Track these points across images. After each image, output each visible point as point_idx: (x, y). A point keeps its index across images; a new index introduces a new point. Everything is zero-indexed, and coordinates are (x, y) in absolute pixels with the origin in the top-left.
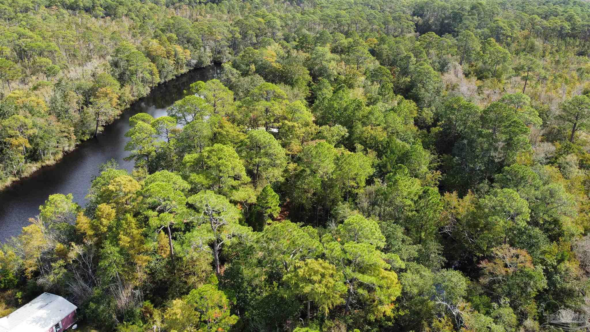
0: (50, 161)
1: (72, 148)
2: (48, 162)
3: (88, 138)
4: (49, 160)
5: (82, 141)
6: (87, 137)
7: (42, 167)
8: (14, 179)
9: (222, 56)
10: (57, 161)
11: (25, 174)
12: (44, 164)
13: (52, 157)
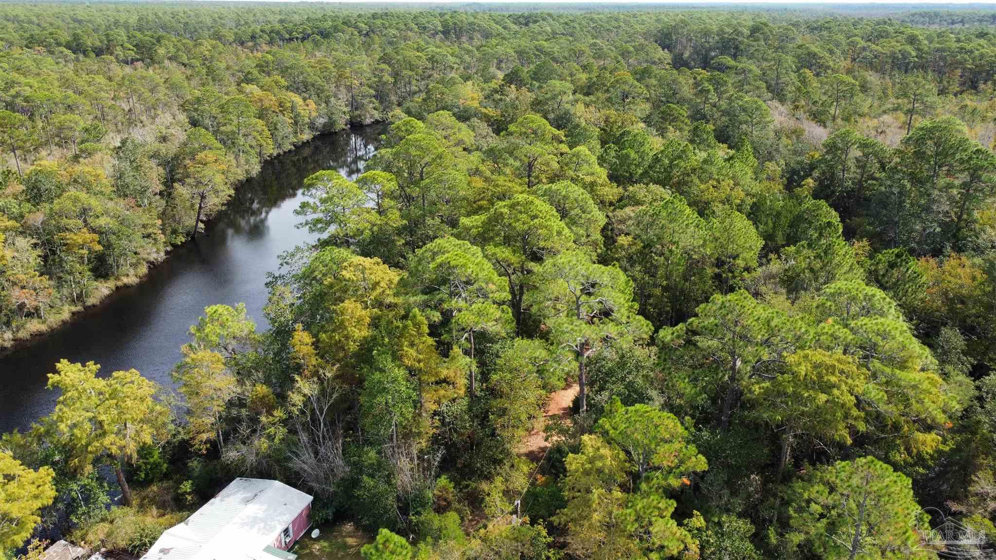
0: (130, 277)
1: (161, 257)
2: (125, 280)
3: (183, 240)
4: (128, 275)
5: (174, 245)
6: (181, 239)
7: (117, 288)
8: (74, 309)
9: (363, 112)
10: (140, 278)
11: (91, 301)
12: (119, 283)
13: (132, 272)
